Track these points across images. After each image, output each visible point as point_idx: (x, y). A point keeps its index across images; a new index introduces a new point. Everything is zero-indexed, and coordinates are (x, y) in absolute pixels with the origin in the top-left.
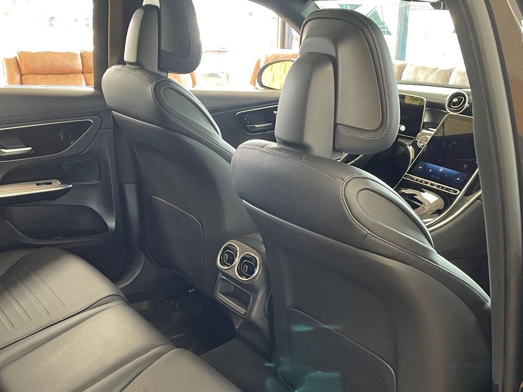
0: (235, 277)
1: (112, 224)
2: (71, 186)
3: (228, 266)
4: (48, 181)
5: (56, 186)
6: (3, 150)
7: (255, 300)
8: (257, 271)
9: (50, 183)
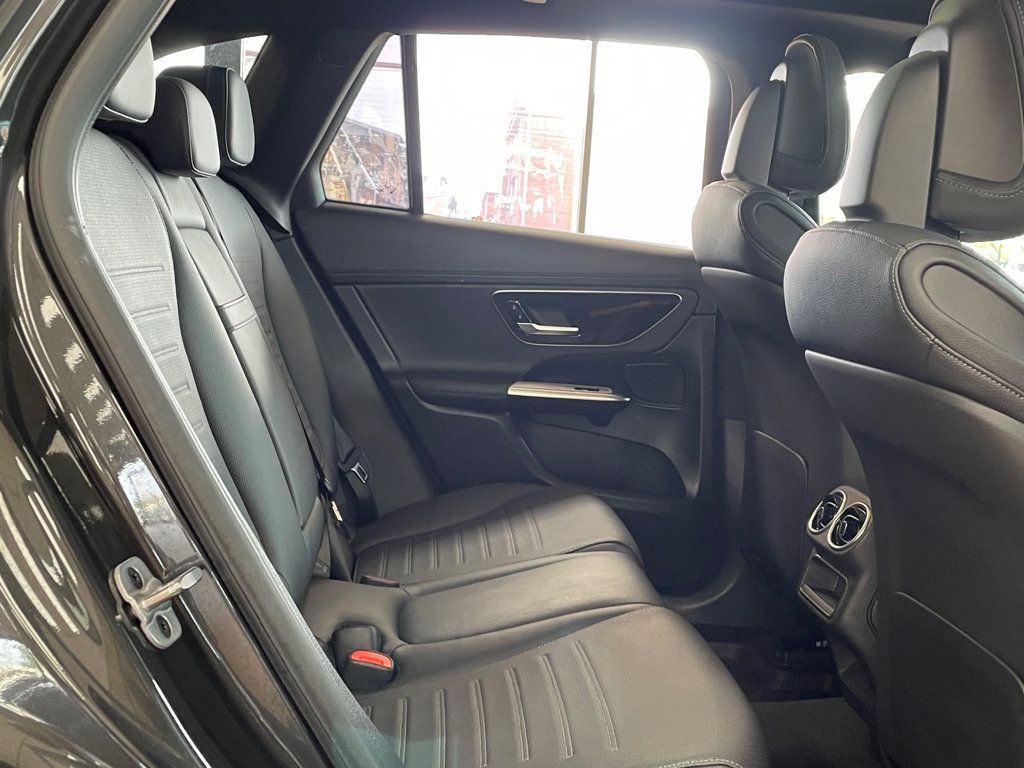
0: (825, 545)
1: (693, 487)
2: (628, 399)
3: (821, 527)
4: (595, 387)
5: (604, 396)
6: (535, 326)
7: (852, 591)
8: (860, 533)
9: (597, 390)
